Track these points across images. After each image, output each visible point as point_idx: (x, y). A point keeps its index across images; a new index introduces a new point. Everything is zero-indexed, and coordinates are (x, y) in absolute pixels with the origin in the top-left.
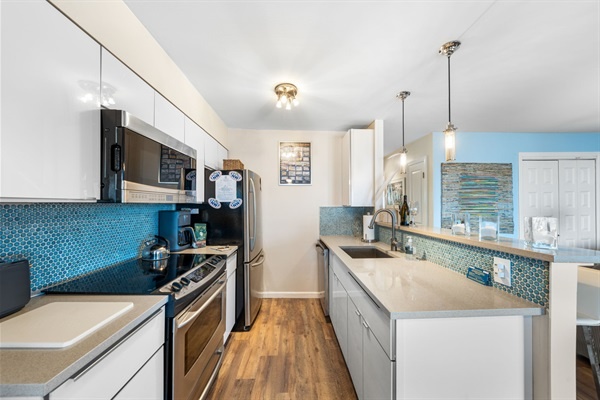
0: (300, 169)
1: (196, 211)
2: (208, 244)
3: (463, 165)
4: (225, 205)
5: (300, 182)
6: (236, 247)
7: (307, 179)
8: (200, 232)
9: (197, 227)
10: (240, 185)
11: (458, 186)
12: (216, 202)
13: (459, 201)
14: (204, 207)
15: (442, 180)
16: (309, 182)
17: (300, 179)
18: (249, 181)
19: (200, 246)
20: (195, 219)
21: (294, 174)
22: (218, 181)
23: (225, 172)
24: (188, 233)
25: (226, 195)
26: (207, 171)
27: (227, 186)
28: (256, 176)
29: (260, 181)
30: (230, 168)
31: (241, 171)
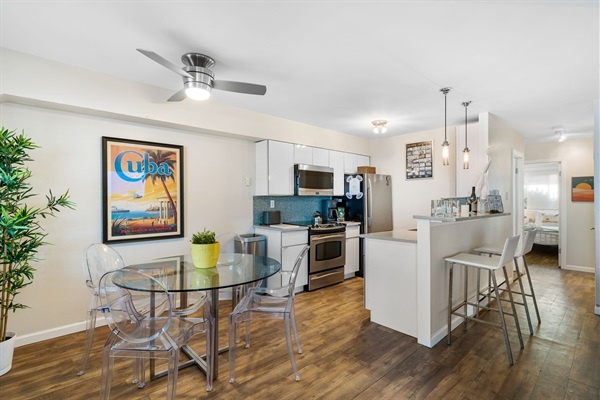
0: (423, 165)
1: (340, 200)
2: (346, 220)
4: (354, 196)
5: (423, 176)
6: (360, 223)
7: (429, 173)
8: (341, 213)
9: (340, 210)
10: (362, 184)
12: (350, 195)
14: (344, 198)
16: (431, 176)
17: (423, 173)
18: (367, 181)
19: (341, 220)
20: (339, 205)
21: (418, 169)
22: (351, 182)
23: (354, 176)
24: (334, 213)
25: (355, 190)
26: (346, 176)
27: (355, 184)
28: (378, 176)
29: (388, 179)
30: (361, 172)
31: (362, 175)
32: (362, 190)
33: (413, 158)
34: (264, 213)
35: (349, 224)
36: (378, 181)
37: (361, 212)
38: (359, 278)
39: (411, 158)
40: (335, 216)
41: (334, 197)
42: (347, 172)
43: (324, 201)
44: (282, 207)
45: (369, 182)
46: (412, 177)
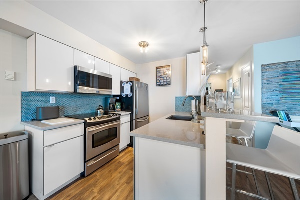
0: (166, 79)
1: (118, 98)
2: (122, 111)
3: (284, 63)
4: (127, 96)
5: (166, 85)
6: (131, 113)
7: (169, 83)
8: (118, 106)
9: (118, 104)
10: (132, 87)
11: (278, 80)
12: (124, 95)
13: (280, 91)
14: (121, 96)
15: (262, 76)
16: (170, 85)
17: (166, 83)
18: (136, 86)
19: (118, 111)
20: (117, 101)
21: (163, 81)
22: (125, 86)
23: (127, 83)
24: (114, 106)
25: (127, 92)
26: (122, 83)
27: (127, 88)
28: (141, 83)
29: (147, 86)
30: (131, 81)
31: (132, 82)
32: (132, 91)
33: (160, 75)
34: (38, 109)
35: (123, 113)
36: (141, 87)
37: (132, 105)
38: (130, 149)
39: (159, 75)
40: (114, 109)
41: (114, 96)
42: (123, 80)
43: (106, 98)
44: (65, 102)
45: (136, 87)
46: (159, 85)
